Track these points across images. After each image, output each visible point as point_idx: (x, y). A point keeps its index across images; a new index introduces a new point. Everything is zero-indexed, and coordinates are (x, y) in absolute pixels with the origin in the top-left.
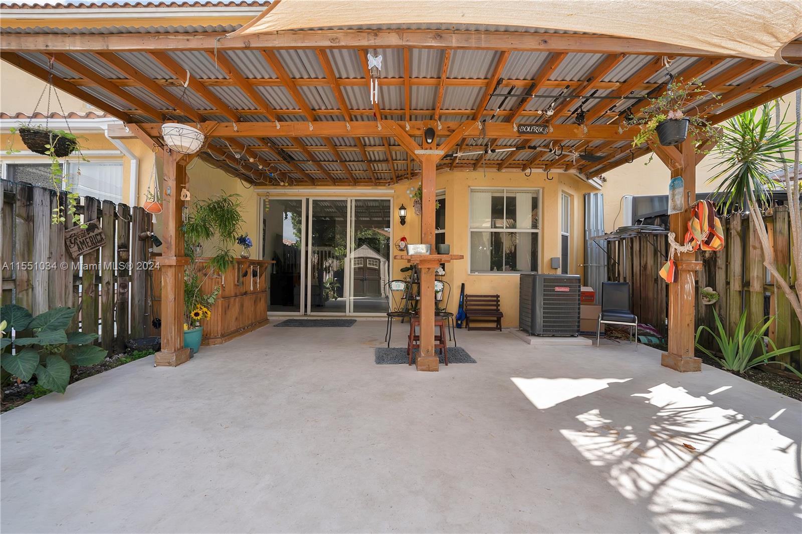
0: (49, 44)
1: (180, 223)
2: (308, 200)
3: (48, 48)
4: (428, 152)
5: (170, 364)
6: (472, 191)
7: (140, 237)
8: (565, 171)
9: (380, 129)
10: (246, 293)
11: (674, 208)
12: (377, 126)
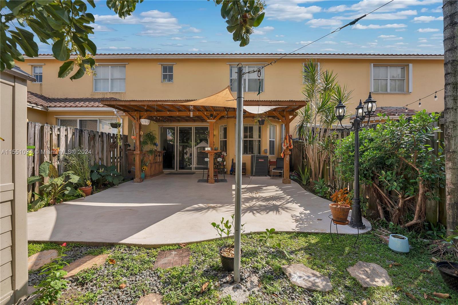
1: (140, 142)
2: (177, 127)
4: (211, 121)
5: (138, 182)
7: (124, 144)
10: (156, 162)
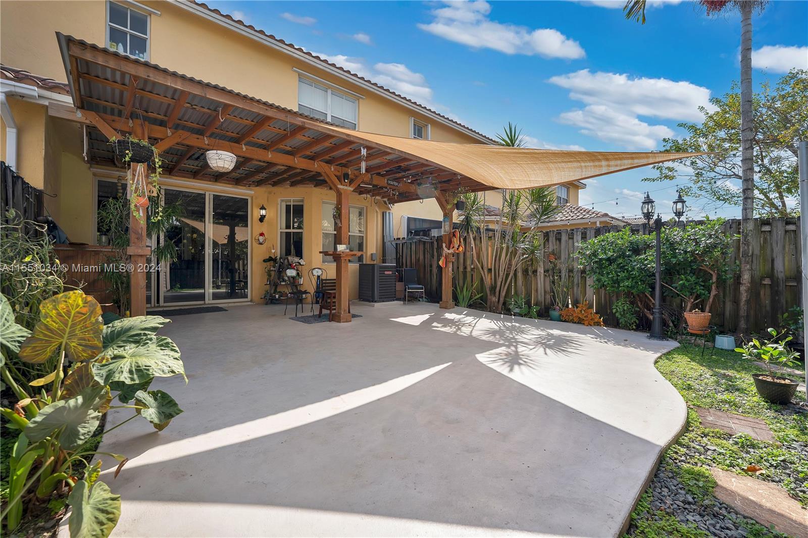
0: (151, 75)
3: (149, 78)
4: (345, 187)
6: (324, 203)
8: (382, 198)
9: (316, 166)
11: (445, 232)
12: (314, 164)
